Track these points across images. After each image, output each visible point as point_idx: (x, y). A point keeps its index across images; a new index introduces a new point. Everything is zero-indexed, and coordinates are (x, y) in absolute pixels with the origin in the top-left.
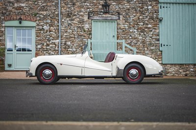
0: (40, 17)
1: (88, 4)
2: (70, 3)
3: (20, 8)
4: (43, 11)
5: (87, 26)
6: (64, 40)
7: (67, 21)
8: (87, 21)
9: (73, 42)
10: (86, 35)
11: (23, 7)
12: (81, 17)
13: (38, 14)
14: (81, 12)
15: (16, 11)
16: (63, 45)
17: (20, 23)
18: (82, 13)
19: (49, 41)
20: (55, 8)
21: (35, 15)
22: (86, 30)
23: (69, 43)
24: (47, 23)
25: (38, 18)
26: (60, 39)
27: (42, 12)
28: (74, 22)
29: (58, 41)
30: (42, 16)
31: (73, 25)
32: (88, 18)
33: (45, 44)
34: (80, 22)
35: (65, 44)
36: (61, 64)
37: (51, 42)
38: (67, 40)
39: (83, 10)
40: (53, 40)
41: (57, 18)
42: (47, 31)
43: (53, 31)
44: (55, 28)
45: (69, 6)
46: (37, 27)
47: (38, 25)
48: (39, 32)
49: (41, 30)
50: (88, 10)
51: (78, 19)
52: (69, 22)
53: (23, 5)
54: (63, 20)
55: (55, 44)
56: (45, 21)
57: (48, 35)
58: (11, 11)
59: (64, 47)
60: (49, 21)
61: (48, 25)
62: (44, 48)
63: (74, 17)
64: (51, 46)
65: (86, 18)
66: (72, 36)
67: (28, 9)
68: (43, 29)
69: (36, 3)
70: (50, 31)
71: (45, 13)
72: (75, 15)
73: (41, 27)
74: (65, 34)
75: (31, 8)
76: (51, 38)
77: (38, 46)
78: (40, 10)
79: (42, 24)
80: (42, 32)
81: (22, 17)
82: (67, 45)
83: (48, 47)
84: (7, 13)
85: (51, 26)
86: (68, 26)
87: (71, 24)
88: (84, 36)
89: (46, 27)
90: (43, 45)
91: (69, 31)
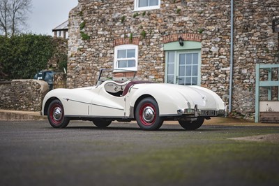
0: (207, 35)
1: (274, 9)
2: (248, 10)
3: (182, 24)
4: (211, 25)
5: (271, 42)
6: (238, 67)
7: (242, 37)
8: (271, 35)
9: (250, 69)
10: (269, 58)
11: (186, 22)
12: (262, 30)
13: (204, 30)
14: (263, 21)
15: (178, 29)
16: (235, 74)
17: (182, 44)
18: (264, 24)
19: (218, 69)
20: (227, 20)
21: (201, 32)
22: (270, 49)
23: (245, 71)
24: (216, 43)
25: (204, 36)
26: (231, 65)
27: (210, 28)
28: (252, 38)
29: (229, 68)
30: (209, 33)
31: (251, 43)
32: (274, 31)
33: (213, 74)
34: (262, 38)
35: (240, 73)
36: (68, 100)
37: (220, 71)
38: (243, 66)
39: (265, 18)
40: (223, 67)
41: (228, 34)
42: (215, 54)
43: (224, 54)
44: (226, 49)
45: (246, 14)
46: (203, 49)
47: (204, 46)
48: (205, 56)
49: (207, 53)
50: (274, 17)
51: (259, 34)
52: (246, 39)
53: (185, 19)
54: (237, 37)
55: (226, 74)
56: (213, 40)
57: (217, 60)
58: (171, 29)
59: (238, 77)
60: (219, 40)
61: (216, 45)
62: (211, 80)
63: (253, 31)
64: (220, 76)
65: (269, 31)
66: (249, 60)
67: (192, 25)
68: (211, 52)
69: (202, 15)
70: (220, 55)
71: (213, 28)
72: (254, 28)
73: (207, 49)
74: (240, 58)
75: (196, 23)
76: (221, 64)
77: (204, 77)
78: (207, 25)
79: (209, 44)
80: (209, 56)
81: (184, 36)
82: (242, 75)
83: (216, 79)
84: (167, 32)
85: (221, 46)
86: (245, 44)
87: (248, 42)
88: (267, 60)
89: (214, 49)
90: (210, 75)
91: (245, 52)
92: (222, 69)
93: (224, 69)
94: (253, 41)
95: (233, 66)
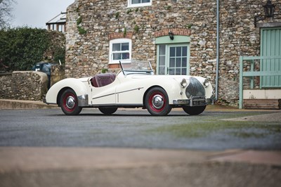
0: (195, 29)
1: (256, 6)
2: (232, 7)
3: (172, 19)
4: (199, 20)
5: (254, 37)
6: (223, 59)
7: (227, 32)
8: (253, 30)
9: (235, 60)
10: (252, 50)
11: (175, 18)
12: (245, 25)
13: (192, 25)
14: (246, 17)
15: (169, 24)
16: (221, 65)
17: (172, 38)
18: (247, 20)
20: (213, 16)
21: (189, 27)
22: (252, 42)
23: (229, 63)
24: (203, 37)
25: (193, 31)
26: (217, 57)
27: (197, 23)
28: (237, 32)
29: (215, 60)
30: (197, 28)
31: (235, 37)
32: (255, 27)
33: (200, 65)
34: (245, 33)
35: (225, 64)
37: (207, 62)
38: (228, 58)
39: (248, 15)
40: (210, 59)
41: (215, 29)
42: (203, 47)
43: (211, 47)
44: (213, 42)
45: (231, 11)
46: (191, 43)
47: (192, 40)
48: (194, 49)
49: (195, 46)
50: (256, 14)
51: (242, 29)
52: (231, 33)
53: (175, 15)
54: (223, 31)
55: (212, 65)
56: (200, 34)
57: (204, 53)
58: (162, 24)
59: (223, 68)
60: (206, 34)
61: (204, 39)
62: (199, 71)
63: (237, 26)
64: (207, 67)
65: (252, 27)
66: (233, 52)
67: (181, 20)
68: (199, 45)
69: (190, 11)
70: (207, 48)
71: (200, 23)
72: (238, 23)
73: (196, 43)
74: (225, 51)
75: (185, 19)
76: (208, 56)
77: (192, 68)
78: (195, 20)
79: (197, 38)
80: (197, 49)
81: (174, 31)
82: (227, 66)
83: (204, 69)
84: (158, 27)
85: (208, 40)
86: (229, 38)
87: (233, 36)
88: (250, 52)
89: (202, 43)
90: (198, 66)
91: (230, 46)
92: (209, 61)
93: (211, 61)
94: (237, 35)
95: (219, 58)
